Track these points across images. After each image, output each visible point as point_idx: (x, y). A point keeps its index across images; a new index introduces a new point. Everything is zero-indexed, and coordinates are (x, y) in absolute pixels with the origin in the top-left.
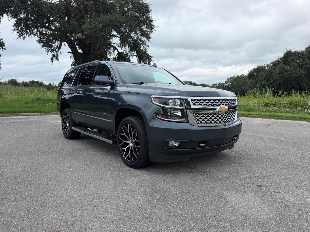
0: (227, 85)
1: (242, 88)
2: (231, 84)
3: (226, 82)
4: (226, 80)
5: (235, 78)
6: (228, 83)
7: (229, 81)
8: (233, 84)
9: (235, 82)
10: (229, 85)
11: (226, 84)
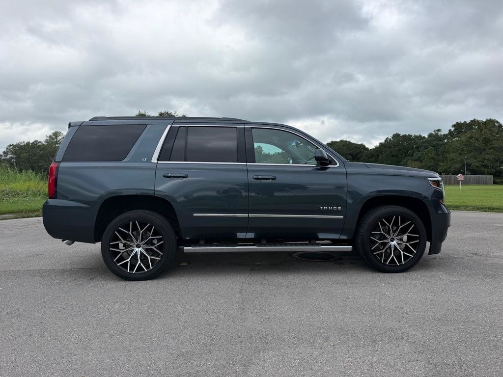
0: (8, 157)
1: (40, 164)
2: (14, 156)
3: (4, 153)
4: (5, 150)
5: (22, 146)
6: (9, 154)
7: (12, 152)
8: (21, 156)
9: (25, 154)
10: (11, 158)
11: (6, 156)
